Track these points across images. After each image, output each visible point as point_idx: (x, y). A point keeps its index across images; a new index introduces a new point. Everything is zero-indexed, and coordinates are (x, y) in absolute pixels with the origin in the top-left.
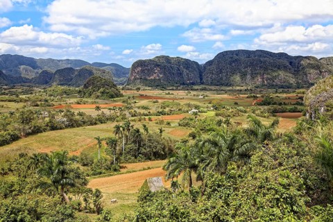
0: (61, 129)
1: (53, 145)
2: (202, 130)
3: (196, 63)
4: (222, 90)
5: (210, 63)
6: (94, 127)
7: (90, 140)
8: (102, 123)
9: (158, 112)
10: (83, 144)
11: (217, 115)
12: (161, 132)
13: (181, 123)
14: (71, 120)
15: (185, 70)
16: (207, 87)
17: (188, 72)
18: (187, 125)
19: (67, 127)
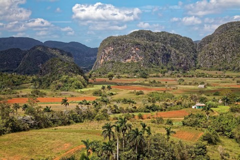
0: (24, 130)
1: (19, 152)
2: (218, 131)
3: (189, 40)
4: (228, 77)
5: (208, 39)
6: (67, 127)
7: (68, 145)
8: (77, 122)
9: (147, 107)
10: (60, 150)
11: (232, 110)
12: (168, 134)
13: (186, 121)
14: (37, 118)
15: (173, 50)
16: (206, 72)
17: (177, 52)
18: (195, 124)
19: (32, 127)
